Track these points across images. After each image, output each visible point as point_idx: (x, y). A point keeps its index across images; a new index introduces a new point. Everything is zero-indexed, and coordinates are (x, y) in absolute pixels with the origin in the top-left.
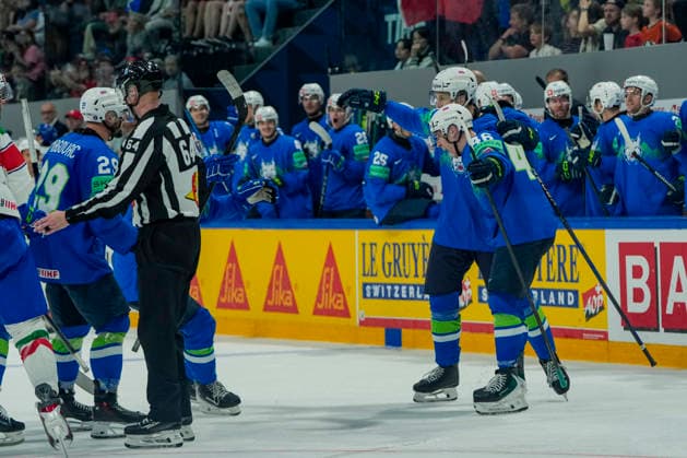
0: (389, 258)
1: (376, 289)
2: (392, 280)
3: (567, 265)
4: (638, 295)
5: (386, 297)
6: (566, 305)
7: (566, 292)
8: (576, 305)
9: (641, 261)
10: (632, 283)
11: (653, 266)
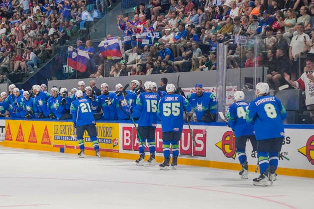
0: (62, 129)
1: (58, 137)
2: (62, 135)
3: (109, 132)
4: (127, 141)
5: (60, 139)
6: (108, 143)
7: (108, 139)
8: (111, 143)
9: (128, 132)
10: (126, 138)
11: (131, 133)
